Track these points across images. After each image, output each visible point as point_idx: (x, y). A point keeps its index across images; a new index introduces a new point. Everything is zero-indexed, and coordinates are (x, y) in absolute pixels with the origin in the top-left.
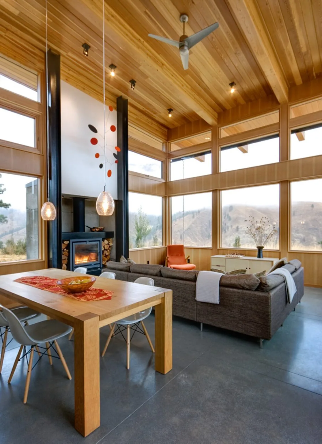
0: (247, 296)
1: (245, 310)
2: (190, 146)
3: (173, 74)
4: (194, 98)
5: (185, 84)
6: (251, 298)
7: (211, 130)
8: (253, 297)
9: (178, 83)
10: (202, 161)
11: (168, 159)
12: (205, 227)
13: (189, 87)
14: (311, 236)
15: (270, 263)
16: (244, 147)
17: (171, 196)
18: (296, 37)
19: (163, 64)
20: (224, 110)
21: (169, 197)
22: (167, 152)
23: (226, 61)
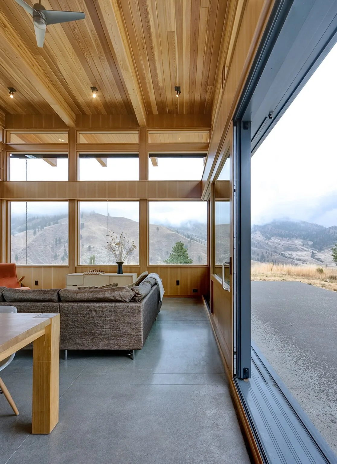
0: (120, 309)
1: (117, 324)
2: (38, 142)
3: (20, 46)
4: (48, 86)
5: (36, 65)
6: (124, 310)
7: (68, 131)
8: (126, 309)
9: (28, 61)
10: (54, 165)
11: (6, 152)
12: (51, 246)
13: (42, 71)
14: (157, 256)
15: (130, 278)
16: (103, 159)
17: (11, 201)
18: (155, 70)
19: (5, 26)
20: (84, 113)
21: (7, 201)
22: (4, 142)
23: (89, 61)
